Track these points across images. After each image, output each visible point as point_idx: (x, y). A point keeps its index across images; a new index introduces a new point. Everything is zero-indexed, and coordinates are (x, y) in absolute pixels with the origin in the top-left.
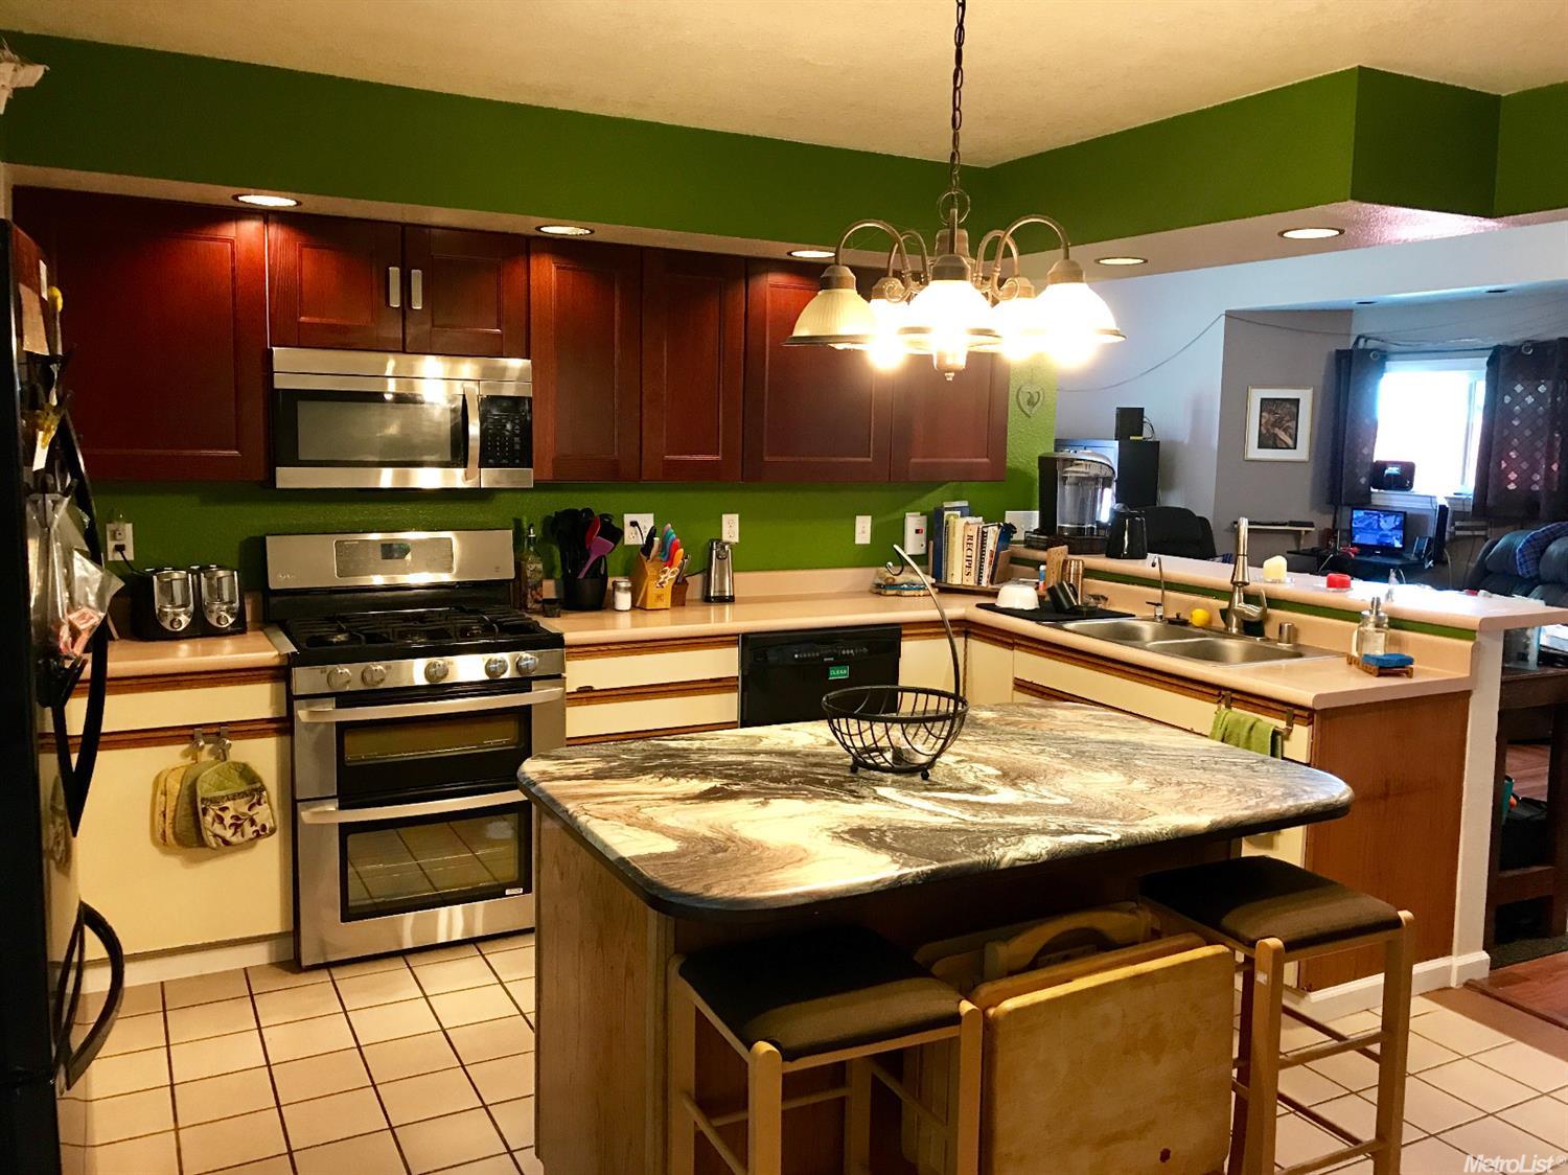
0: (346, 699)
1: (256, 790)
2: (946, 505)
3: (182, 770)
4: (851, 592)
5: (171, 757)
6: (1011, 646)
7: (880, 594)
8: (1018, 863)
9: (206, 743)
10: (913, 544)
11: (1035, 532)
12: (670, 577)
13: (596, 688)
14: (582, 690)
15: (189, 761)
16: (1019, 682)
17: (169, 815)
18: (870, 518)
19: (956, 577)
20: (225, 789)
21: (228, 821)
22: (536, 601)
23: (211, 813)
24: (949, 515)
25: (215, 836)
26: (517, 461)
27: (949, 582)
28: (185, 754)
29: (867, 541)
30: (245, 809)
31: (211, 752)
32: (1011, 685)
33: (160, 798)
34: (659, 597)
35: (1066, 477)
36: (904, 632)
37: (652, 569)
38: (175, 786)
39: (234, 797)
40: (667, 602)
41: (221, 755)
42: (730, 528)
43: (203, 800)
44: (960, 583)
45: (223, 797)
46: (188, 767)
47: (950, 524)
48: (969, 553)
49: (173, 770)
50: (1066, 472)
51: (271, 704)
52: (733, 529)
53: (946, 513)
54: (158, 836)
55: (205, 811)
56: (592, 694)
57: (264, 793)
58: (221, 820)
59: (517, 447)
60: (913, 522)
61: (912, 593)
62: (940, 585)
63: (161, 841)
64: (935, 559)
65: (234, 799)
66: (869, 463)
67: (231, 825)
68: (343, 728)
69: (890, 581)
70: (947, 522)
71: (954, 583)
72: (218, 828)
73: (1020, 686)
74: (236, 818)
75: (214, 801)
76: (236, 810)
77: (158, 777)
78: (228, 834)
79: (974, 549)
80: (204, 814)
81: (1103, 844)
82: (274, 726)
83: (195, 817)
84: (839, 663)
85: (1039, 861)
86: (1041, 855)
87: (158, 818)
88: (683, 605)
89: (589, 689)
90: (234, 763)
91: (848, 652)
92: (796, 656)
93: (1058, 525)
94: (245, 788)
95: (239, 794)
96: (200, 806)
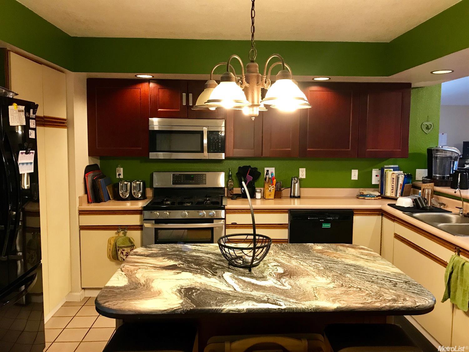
0: (158, 221)
1: (132, 246)
2: (386, 166)
3: (115, 238)
4: (348, 197)
5: (113, 233)
6: (394, 221)
7: (358, 198)
8: (231, 312)
9: (122, 231)
10: (375, 180)
11: (426, 177)
12: (272, 189)
13: (238, 223)
14: (232, 224)
15: (117, 235)
16: (396, 235)
17: (111, 250)
18: (357, 170)
19: (389, 193)
20: (124, 244)
21: (125, 254)
22: (231, 194)
23: (120, 251)
24: (387, 170)
25: (121, 258)
26: (220, 151)
27: (386, 195)
28: (116, 233)
29: (356, 179)
30: (129, 251)
31: (123, 233)
32: (393, 235)
33: (109, 245)
34: (270, 195)
35: (437, 157)
36: (355, 213)
37: (267, 186)
38: (113, 242)
39: (127, 247)
40: (272, 197)
41: (125, 234)
42: (302, 173)
43: (118, 247)
44: (389, 195)
45: (123, 247)
46: (116, 237)
47: (387, 173)
48: (393, 184)
49: (113, 237)
50: (437, 155)
51: (140, 221)
52: (303, 173)
53: (385, 169)
54: (109, 256)
55: (119, 250)
56: (236, 225)
57: (134, 247)
58: (123, 253)
59: (220, 146)
60: (375, 172)
61: (369, 198)
62: (382, 196)
63: (109, 257)
64: (381, 187)
65: (127, 248)
66: (349, 151)
67: (125, 255)
68: (156, 230)
69: (362, 193)
70: (386, 173)
71: (387, 195)
72: (121, 255)
73: (396, 236)
74: (127, 253)
75: (121, 247)
76: (127, 251)
77: (109, 240)
78: (124, 257)
79: (395, 183)
80: (118, 251)
81: (276, 309)
82: (140, 227)
83: (116, 251)
84: (327, 222)
85: (241, 312)
86: (243, 310)
87: (109, 250)
88: (281, 198)
89: (235, 224)
90: (127, 237)
91: (330, 218)
92: (309, 218)
93: (433, 175)
94: (130, 244)
95: (128, 246)
96: (117, 249)
